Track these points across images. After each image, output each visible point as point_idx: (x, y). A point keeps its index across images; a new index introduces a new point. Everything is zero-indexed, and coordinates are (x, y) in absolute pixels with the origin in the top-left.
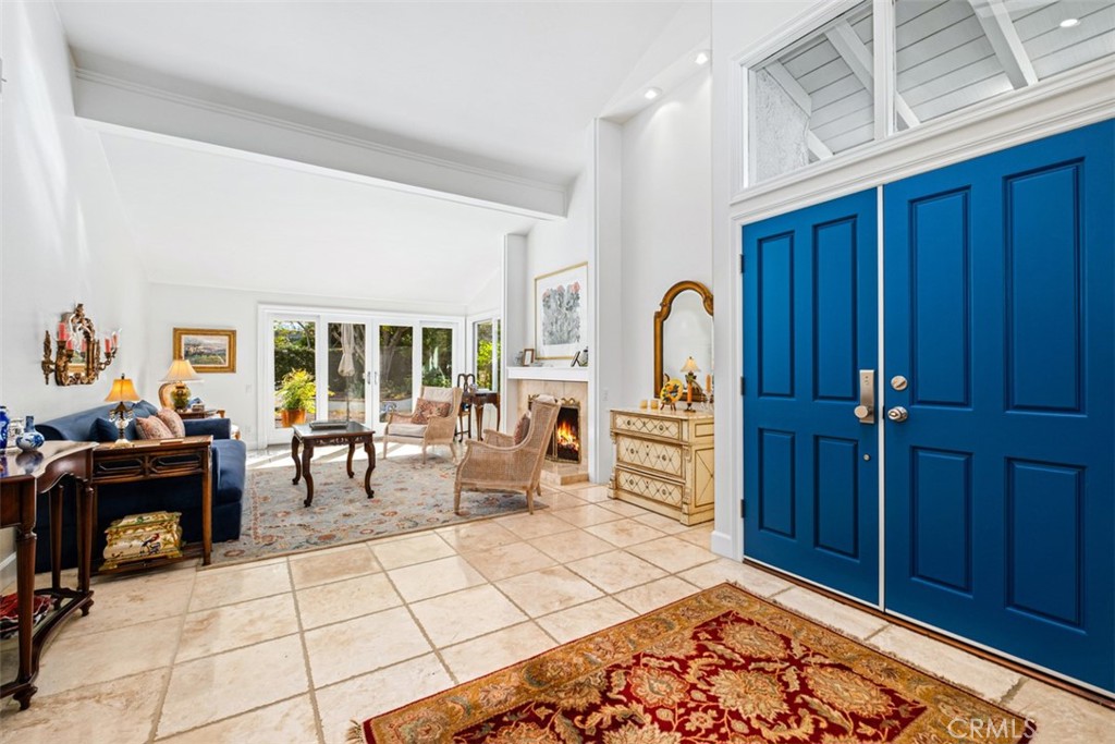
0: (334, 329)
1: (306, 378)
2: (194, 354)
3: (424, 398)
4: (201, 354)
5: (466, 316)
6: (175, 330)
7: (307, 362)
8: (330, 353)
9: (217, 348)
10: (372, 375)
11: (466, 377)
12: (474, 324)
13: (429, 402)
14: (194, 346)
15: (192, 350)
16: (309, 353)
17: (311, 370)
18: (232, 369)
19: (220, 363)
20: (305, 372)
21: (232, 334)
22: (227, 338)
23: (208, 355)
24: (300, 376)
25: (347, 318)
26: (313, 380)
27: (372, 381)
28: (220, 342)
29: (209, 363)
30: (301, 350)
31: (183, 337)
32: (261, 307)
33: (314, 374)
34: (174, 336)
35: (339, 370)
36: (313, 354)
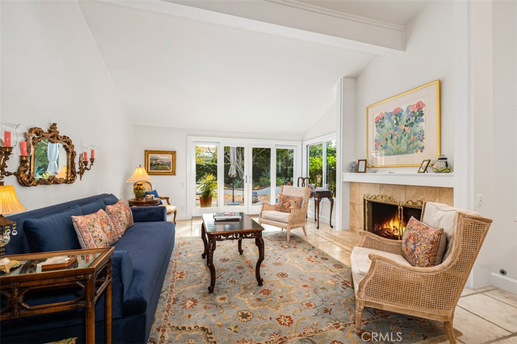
0: (227, 150)
1: (212, 178)
2: (155, 165)
3: (283, 193)
4: (158, 164)
5: (302, 141)
6: (146, 151)
7: (213, 170)
8: (225, 165)
9: (166, 161)
10: (248, 178)
11: (303, 180)
12: (307, 146)
13: (288, 197)
14: (155, 160)
15: (154, 162)
16: (214, 166)
17: (215, 174)
18: (174, 173)
19: (168, 170)
20: (212, 175)
21: (174, 153)
22: (171, 155)
23: (162, 165)
24: (210, 177)
25: (234, 144)
26: (216, 180)
27: (248, 181)
28: (167, 158)
29: (162, 170)
30: (211, 164)
31: (149, 155)
32: (189, 137)
33: (216, 176)
34: (145, 154)
35: (229, 174)
36: (216, 166)
